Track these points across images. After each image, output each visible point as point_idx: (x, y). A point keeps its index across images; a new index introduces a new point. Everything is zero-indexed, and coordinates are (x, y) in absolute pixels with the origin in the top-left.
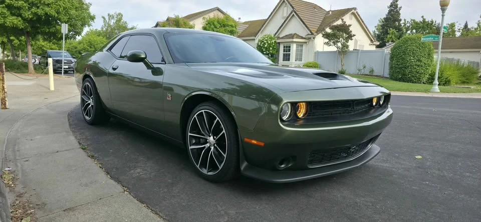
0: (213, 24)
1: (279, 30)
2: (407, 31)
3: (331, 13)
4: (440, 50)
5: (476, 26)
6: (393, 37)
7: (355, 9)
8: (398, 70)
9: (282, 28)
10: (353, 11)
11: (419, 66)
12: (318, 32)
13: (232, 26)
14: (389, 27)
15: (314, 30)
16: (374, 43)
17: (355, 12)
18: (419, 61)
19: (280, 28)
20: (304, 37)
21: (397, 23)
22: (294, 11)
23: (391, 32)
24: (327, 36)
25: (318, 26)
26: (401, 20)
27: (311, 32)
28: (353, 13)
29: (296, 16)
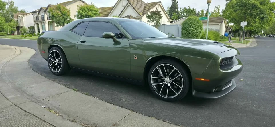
0: (84, 9)
1: (121, 13)
2: (181, 14)
3: (148, 4)
4: (208, 24)
5: (213, 11)
6: (175, 17)
7: (160, 2)
8: (186, 35)
9: (123, 12)
10: (159, 3)
11: (196, 33)
12: (143, 15)
13: (96, 11)
14: (173, 12)
15: (141, 14)
16: (170, 21)
17: (160, 4)
18: (196, 30)
19: (122, 12)
20: (135, 17)
21: (176, 9)
22: (129, 3)
23: (174, 14)
24: (149, 17)
25: (143, 11)
26: (178, 8)
27: (139, 15)
28: (159, 5)
29: (131, 6)
